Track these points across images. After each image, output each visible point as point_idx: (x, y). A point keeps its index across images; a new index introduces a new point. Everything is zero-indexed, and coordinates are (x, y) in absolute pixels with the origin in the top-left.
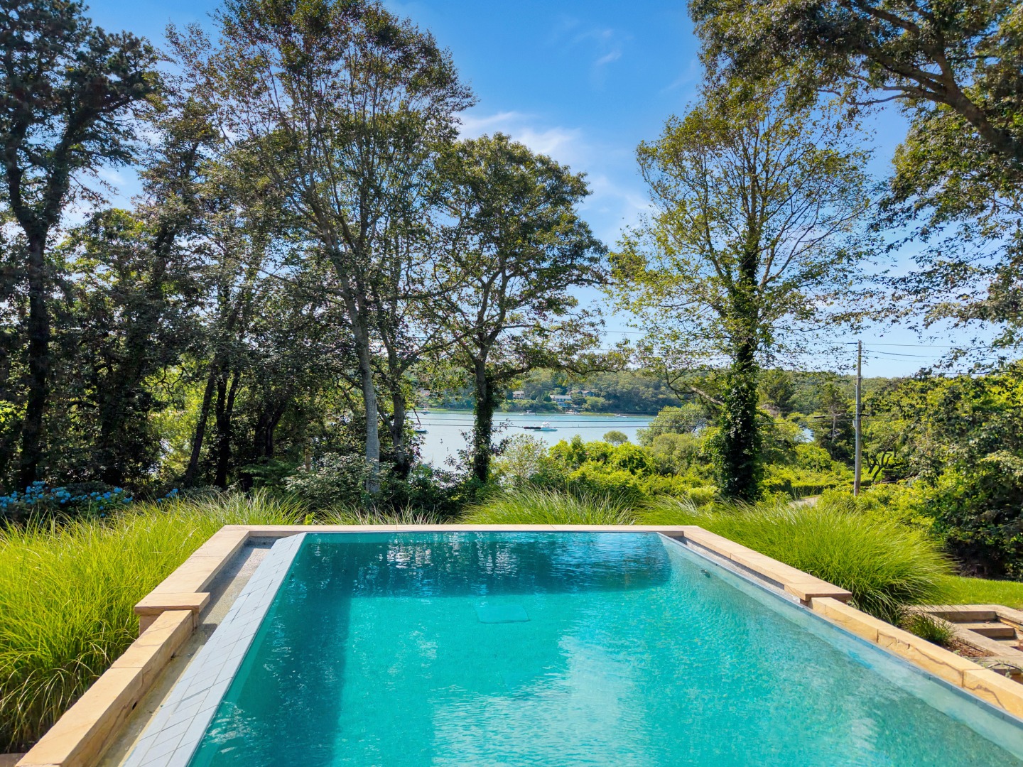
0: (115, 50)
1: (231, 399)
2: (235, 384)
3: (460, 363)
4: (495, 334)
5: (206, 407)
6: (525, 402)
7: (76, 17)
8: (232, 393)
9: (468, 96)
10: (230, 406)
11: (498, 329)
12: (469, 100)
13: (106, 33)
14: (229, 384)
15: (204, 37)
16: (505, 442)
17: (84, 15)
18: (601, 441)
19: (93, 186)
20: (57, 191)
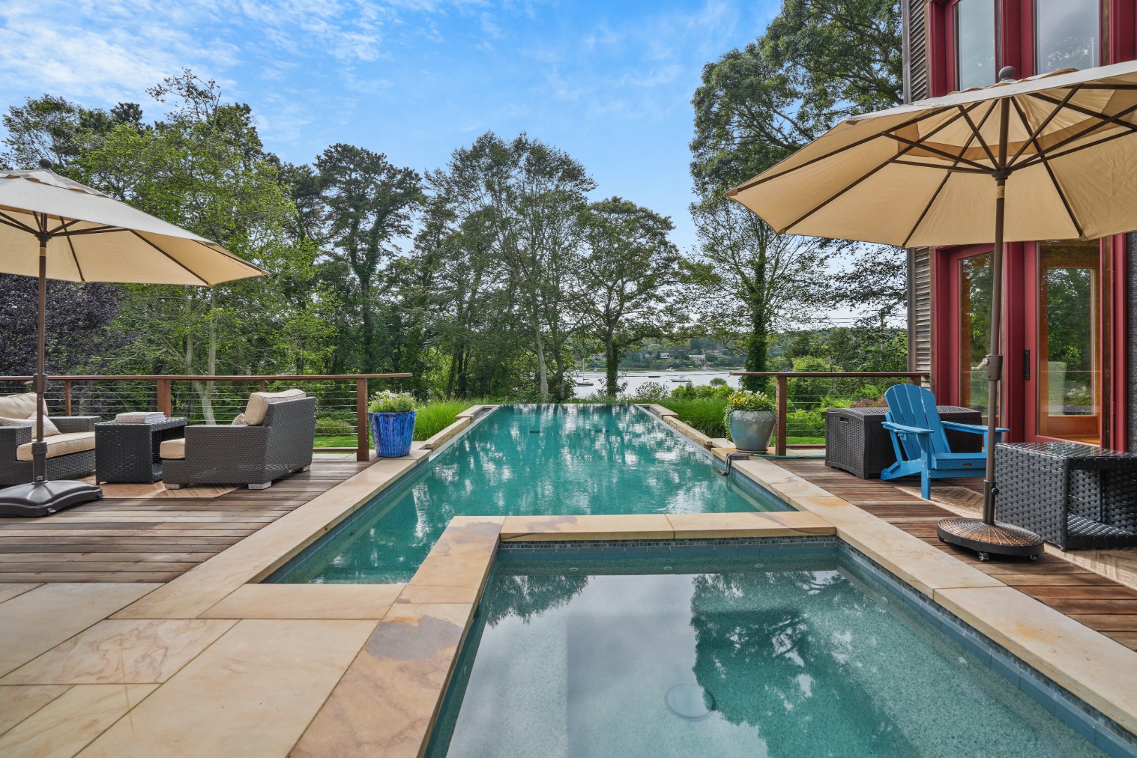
0: (399, 177)
1: (466, 364)
2: (467, 355)
3: (599, 337)
4: (617, 317)
5: (453, 369)
6: (671, 360)
7: (380, 162)
8: (466, 360)
9: (592, 183)
10: (466, 369)
11: (619, 314)
12: (592, 186)
13: (395, 167)
14: (464, 355)
15: (443, 174)
16: (625, 384)
17: (384, 160)
18: (708, 384)
19: (390, 249)
20: (373, 255)
